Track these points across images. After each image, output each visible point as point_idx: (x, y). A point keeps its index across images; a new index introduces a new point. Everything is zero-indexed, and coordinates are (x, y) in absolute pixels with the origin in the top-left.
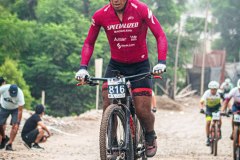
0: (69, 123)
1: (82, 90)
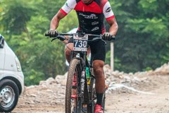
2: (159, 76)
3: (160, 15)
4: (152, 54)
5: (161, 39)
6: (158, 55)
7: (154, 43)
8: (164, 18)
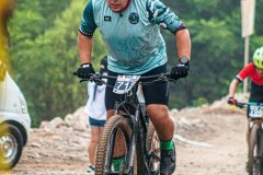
0: (196, 121)
1: (217, 54)
2: (219, 116)
3: (222, 14)
4: (208, 77)
5: (223, 53)
6: (217, 79)
7: (211, 60)
8: (228, 19)
